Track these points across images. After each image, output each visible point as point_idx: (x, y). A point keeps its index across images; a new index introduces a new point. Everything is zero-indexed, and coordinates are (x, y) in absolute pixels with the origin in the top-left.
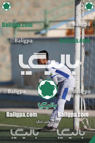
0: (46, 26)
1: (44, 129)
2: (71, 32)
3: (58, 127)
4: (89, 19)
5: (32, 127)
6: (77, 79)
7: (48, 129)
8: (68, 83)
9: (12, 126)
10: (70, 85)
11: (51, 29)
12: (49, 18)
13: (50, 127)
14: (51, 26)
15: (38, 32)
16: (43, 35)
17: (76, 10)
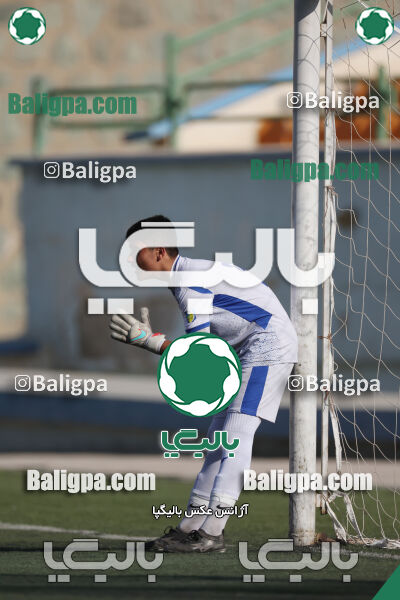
0: (171, 107)
1: (167, 539)
2: (277, 131)
3: (223, 531)
4: (353, 74)
5: (112, 533)
6: (307, 329)
7: (184, 542)
8: (265, 347)
9: (28, 527)
10: (274, 355)
11: (191, 119)
12: (185, 73)
13: (191, 534)
14: (195, 104)
15: (137, 134)
16: (160, 142)
17: (300, 38)
